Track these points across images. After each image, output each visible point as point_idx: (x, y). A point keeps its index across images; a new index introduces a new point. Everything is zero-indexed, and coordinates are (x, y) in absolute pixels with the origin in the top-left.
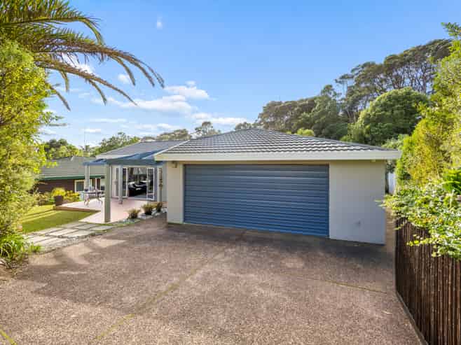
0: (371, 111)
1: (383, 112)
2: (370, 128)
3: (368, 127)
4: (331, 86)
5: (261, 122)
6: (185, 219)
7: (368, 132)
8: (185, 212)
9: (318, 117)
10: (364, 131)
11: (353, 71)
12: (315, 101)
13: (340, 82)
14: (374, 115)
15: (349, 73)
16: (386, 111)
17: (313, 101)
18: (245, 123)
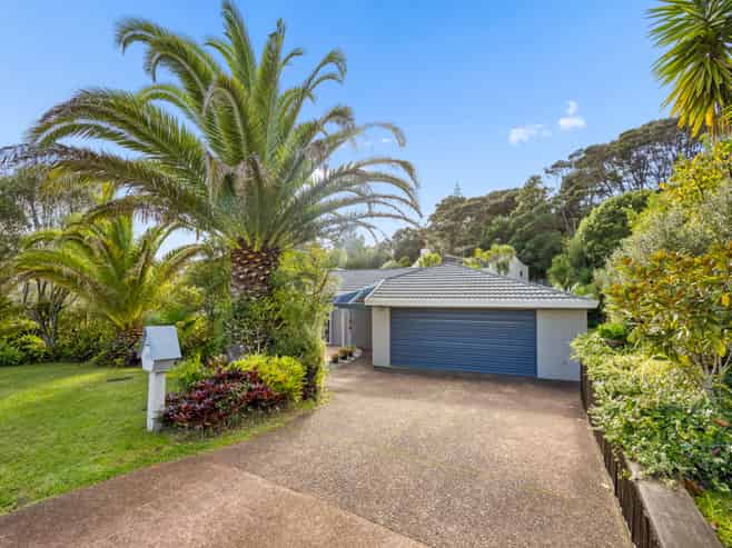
0: (595, 221)
1: (611, 224)
2: (593, 245)
3: (589, 243)
4: (539, 177)
5: (431, 226)
6: (392, 362)
7: (591, 250)
8: (392, 355)
9: (520, 224)
10: (585, 249)
11: (571, 157)
12: (517, 199)
13: (551, 172)
14: (599, 228)
15: (567, 160)
16: (615, 222)
17: (513, 198)
18: (408, 229)
